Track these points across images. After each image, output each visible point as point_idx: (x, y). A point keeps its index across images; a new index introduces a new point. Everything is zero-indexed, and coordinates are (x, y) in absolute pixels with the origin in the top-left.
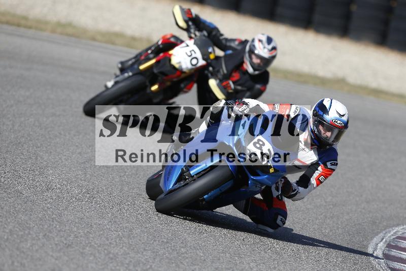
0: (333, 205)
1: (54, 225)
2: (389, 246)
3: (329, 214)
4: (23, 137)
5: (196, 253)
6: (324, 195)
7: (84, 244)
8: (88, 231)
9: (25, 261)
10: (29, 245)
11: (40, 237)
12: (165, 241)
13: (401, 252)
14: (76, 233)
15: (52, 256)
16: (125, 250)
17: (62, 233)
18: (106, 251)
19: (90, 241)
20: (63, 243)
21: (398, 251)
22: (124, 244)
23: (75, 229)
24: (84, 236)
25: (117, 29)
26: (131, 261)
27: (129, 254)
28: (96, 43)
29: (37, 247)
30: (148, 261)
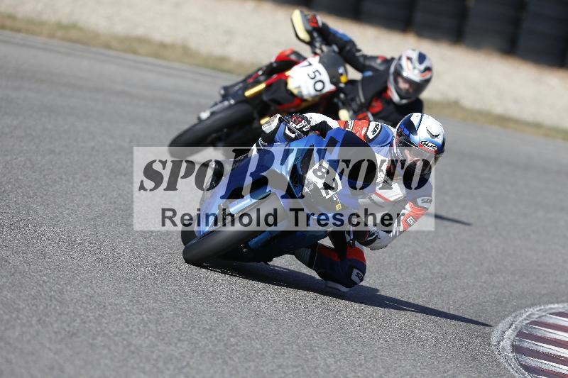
0: (441, 277)
1: (53, 306)
2: (521, 335)
3: (436, 290)
4: (9, 183)
5: (251, 343)
6: (430, 265)
7: (95, 332)
8: (99, 315)
9: (12, 356)
10: (17, 333)
11: (33, 322)
12: (208, 327)
13: (538, 344)
14: (83, 317)
15: (50, 349)
16: (151, 341)
17: (63, 317)
18: (125, 342)
19: (103, 328)
20: (65, 330)
21: (534, 342)
22: (151, 333)
23: (82, 311)
24: (94, 321)
25: (140, 32)
26: (160, 356)
27: (157, 345)
28: (112, 53)
29: (28, 337)
30: (184, 357)
